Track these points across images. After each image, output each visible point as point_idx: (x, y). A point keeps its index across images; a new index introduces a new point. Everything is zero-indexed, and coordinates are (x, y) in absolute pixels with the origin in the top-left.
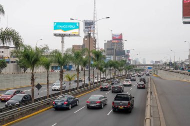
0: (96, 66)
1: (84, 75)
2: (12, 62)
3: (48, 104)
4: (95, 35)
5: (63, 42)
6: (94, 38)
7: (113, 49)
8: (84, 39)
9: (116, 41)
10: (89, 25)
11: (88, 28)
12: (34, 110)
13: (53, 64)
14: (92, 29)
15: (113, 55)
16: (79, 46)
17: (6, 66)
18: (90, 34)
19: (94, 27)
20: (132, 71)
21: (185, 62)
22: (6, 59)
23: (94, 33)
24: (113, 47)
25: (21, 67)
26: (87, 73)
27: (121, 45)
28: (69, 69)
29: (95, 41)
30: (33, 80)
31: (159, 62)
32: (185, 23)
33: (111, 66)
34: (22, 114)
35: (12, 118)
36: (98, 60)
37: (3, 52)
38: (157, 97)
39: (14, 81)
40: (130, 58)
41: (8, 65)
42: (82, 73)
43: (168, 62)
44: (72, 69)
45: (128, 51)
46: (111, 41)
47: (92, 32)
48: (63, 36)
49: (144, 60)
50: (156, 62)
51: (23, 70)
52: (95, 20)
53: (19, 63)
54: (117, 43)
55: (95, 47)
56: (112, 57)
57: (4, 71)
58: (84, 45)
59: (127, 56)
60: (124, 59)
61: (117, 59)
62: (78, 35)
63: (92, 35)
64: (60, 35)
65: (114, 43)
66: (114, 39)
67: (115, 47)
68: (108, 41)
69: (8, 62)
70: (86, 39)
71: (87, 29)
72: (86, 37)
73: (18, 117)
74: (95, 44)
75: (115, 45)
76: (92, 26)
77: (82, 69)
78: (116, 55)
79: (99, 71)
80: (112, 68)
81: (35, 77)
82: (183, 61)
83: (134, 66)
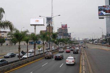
0: (53, 41)
1: (47, 46)
2: (8, 40)
3: (28, 62)
4: (53, 25)
5: (35, 29)
6: (52, 26)
7: (62, 32)
8: (46, 27)
9: (64, 28)
10: (49, 20)
12: (20, 65)
13: (30, 41)
14: (51, 22)
15: (62, 35)
16: (44, 31)
17: (5, 42)
18: (50, 24)
19: (52, 21)
20: (72, 44)
21: (100, 39)
22: (5, 38)
23: (52, 24)
24: (62, 31)
25: (13, 42)
26: (48, 45)
27: (66, 30)
28: (39, 43)
29: (53, 28)
30: (19, 49)
31: (87, 39)
32: (100, 18)
33: (61, 41)
34: (14, 67)
35: (9, 69)
36: (54, 38)
37: (3, 35)
39: (9, 50)
40: (71, 37)
41: (6, 41)
42: (46, 45)
43: (91, 39)
44: (40, 43)
45: (70, 34)
46: (61, 28)
47: (51, 24)
48: (35, 25)
49: (79, 38)
50: (85, 39)
51: (14, 44)
52: (53, 17)
53: (12, 40)
54: (64, 29)
55: (53, 31)
56: (62, 37)
57: (4, 44)
58: (47, 30)
59: (70, 36)
60: (68, 37)
61: (64, 37)
62: (43, 25)
63: (51, 25)
64: (34, 25)
65: (63, 29)
66: (62, 27)
67: (63, 31)
68: (59, 28)
69: (6, 40)
70: (48, 27)
71: (48, 22)
72: (47, 26)
73: (12, 69)
74: (53, 30)
75: (63, 30)
77: (46, 43)
78: (64, 36)
79: (55, 44)
80: (62, 43)
81: (20, 47)
82: (99, 38)
83: (73, 41)
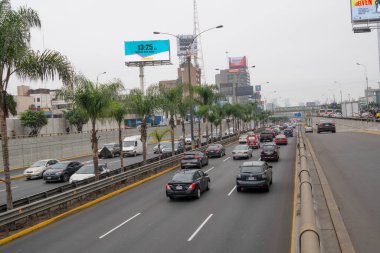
0: (203, 114)
1: (184, 130)
2: (56, 116)
3: (123, 182)
4: (199, 61)
5: (142, 76)
6: (197, 66)
7: (231, 85)
8: (179, 70)
9: (237, 70)
10: (186, 43)
11: (185, 49)
13: (128, 117)
14: (192, 51)
15: (231, 95)
16: (171, 83)
17: (46, 123)
18: (189, 59)
19: (196, 47)
22: (46, 112)
23: (196, 58)
24: (231, 81)
25: (72, 123)
26: (188, 128)
27: (245, 76)
28: (156, 123)
29: (199, 72)
30: (95, 140)
31: (313, 104)
32: (356, 31)
33: (229, 113)
34: (80, 201)
35: (64, 207)
36: (205, 104)
37: (38, 100)
38: (314, 157)
39: (62, 148)
40: (262, 99)
41: (49, 120)
42: (179, 127)
43: (330, 103)
44: (161, 123)
45: (259, 88)
46: (227, 71)
47: (192, 56)
48: (141, 65)
49: (287, 101)
50: (309, 104)
51: (75, 128)
52: (198, 33)
53: (68, 116)
54: (238, 74)
55: (199, 83)
56: (230, 98)
57: (43, 130)
58: (180, 79)
59: (257, 96)
60: (253, 101)
61: (240, 100)
62: (168, 62)
63: (192, 61)
64: (136, 64)
65: (232, 74)
66: (232, 66)
67: (235, 80)
68: (222, 71)
69: (49, 116)
70: (182, 69)
71: (184, 52)
72: (182, 66)
73: (73, 205)
74: (199, 77)
75: (235, 76)
76: (193, 46)
77: (178, 122)
78: (237, 95)
79: (209, 124)
80: (231, 118)
81: (97, 135)
83: (269, 113)
